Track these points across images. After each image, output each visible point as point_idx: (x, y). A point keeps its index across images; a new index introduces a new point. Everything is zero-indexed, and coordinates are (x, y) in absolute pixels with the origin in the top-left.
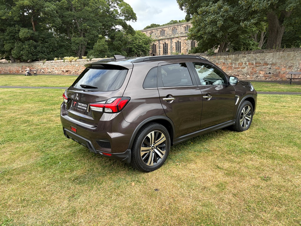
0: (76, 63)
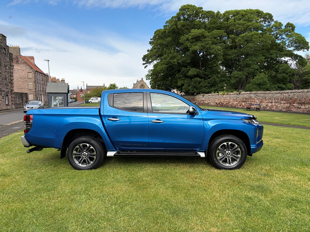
0: (228, 96)
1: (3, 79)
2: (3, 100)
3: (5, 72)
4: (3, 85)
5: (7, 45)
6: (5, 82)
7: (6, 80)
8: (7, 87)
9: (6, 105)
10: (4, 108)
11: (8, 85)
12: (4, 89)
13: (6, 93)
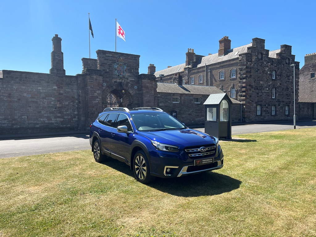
1: (283, 90)
2: (281, 110)
3: (287, 82)
4: (283, 96)
5: (292, 54)
6: (285, 93)
7: (288, 90)
8: (288, 98)
9: (285, 115)
10: (283, 118)
11: (290, 95)
12: (284, 100)
13: (286, 103)
